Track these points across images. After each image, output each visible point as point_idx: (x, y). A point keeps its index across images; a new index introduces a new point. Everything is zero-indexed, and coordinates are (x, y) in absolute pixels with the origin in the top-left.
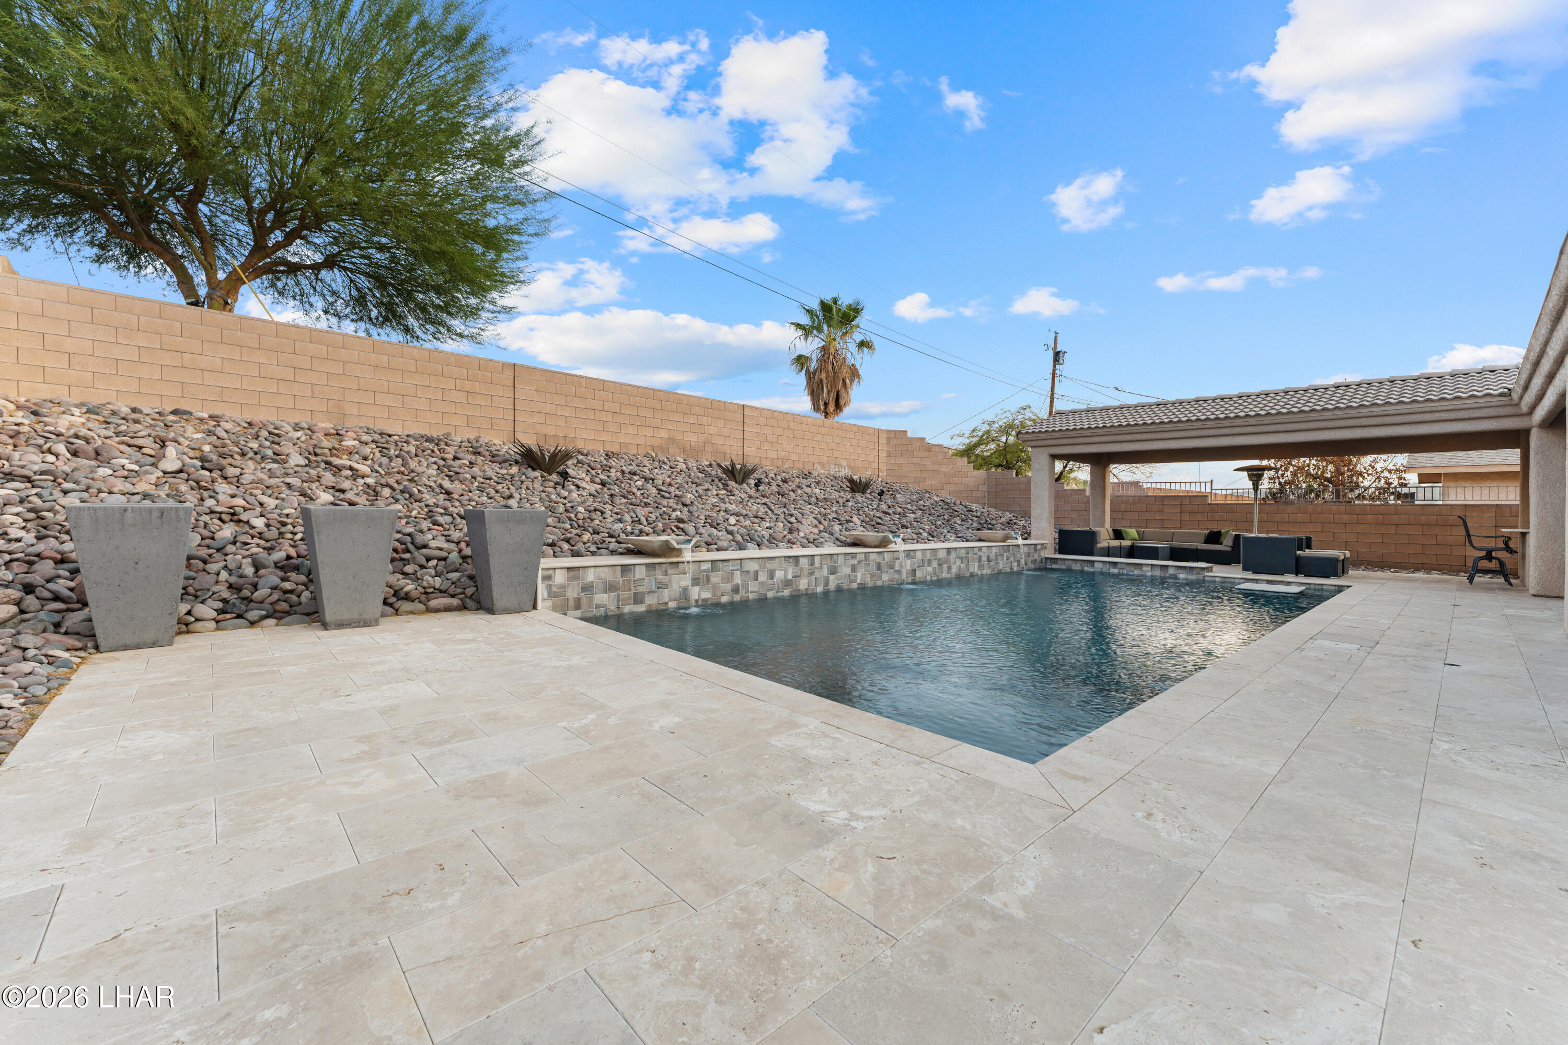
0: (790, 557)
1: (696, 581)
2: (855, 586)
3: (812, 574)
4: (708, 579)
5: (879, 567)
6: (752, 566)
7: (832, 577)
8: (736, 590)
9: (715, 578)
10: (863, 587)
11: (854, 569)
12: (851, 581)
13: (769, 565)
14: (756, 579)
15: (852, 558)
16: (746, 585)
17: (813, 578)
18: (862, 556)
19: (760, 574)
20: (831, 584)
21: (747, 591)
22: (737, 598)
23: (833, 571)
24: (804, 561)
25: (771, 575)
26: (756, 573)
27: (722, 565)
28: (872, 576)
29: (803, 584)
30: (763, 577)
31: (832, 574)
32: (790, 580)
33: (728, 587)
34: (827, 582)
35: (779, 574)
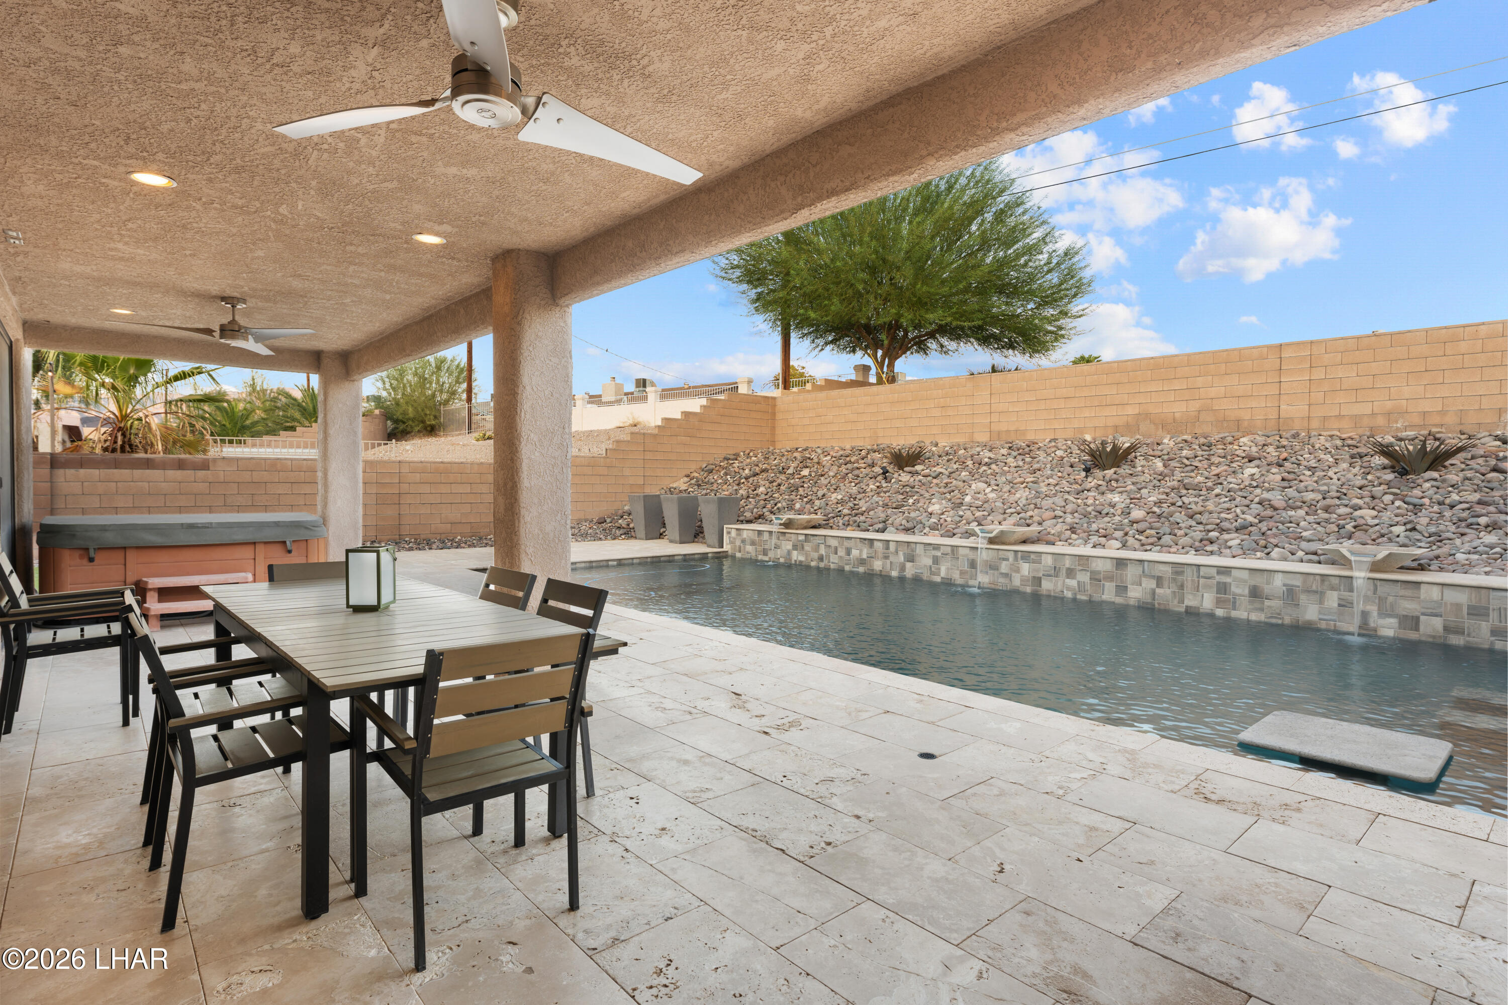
0: (865, 539)
1: (795, 547)
2: (938, 579)
3: (886, 557)
4: (803, 548)
5: (973, 564)
6: (834, 543)
7: (909, 565)
8: (821, 559)
9: (808, 547)
10: (948, 583)
11: (936, 560)
12: (932, 573)
13: (847, 544)
14: (836, 553)
15: (934, 549)
16: (828, 556)
17: (888, 562)
18: (949, 550)
19: (839, 550)
20: (907, 571)
21: (829, 562)
22: (822, 565)
23: (911, 559)
24: (878, 545)
25: (848, 552)
26: (836, 548)
27: (812, 538)
28: (962, 573)
29: (878, 565)
30: (841, 552)
31: (908, 561)
32: (865, 560)
33: (815, 555)
34: (903, 568)
35: (855, 553)
